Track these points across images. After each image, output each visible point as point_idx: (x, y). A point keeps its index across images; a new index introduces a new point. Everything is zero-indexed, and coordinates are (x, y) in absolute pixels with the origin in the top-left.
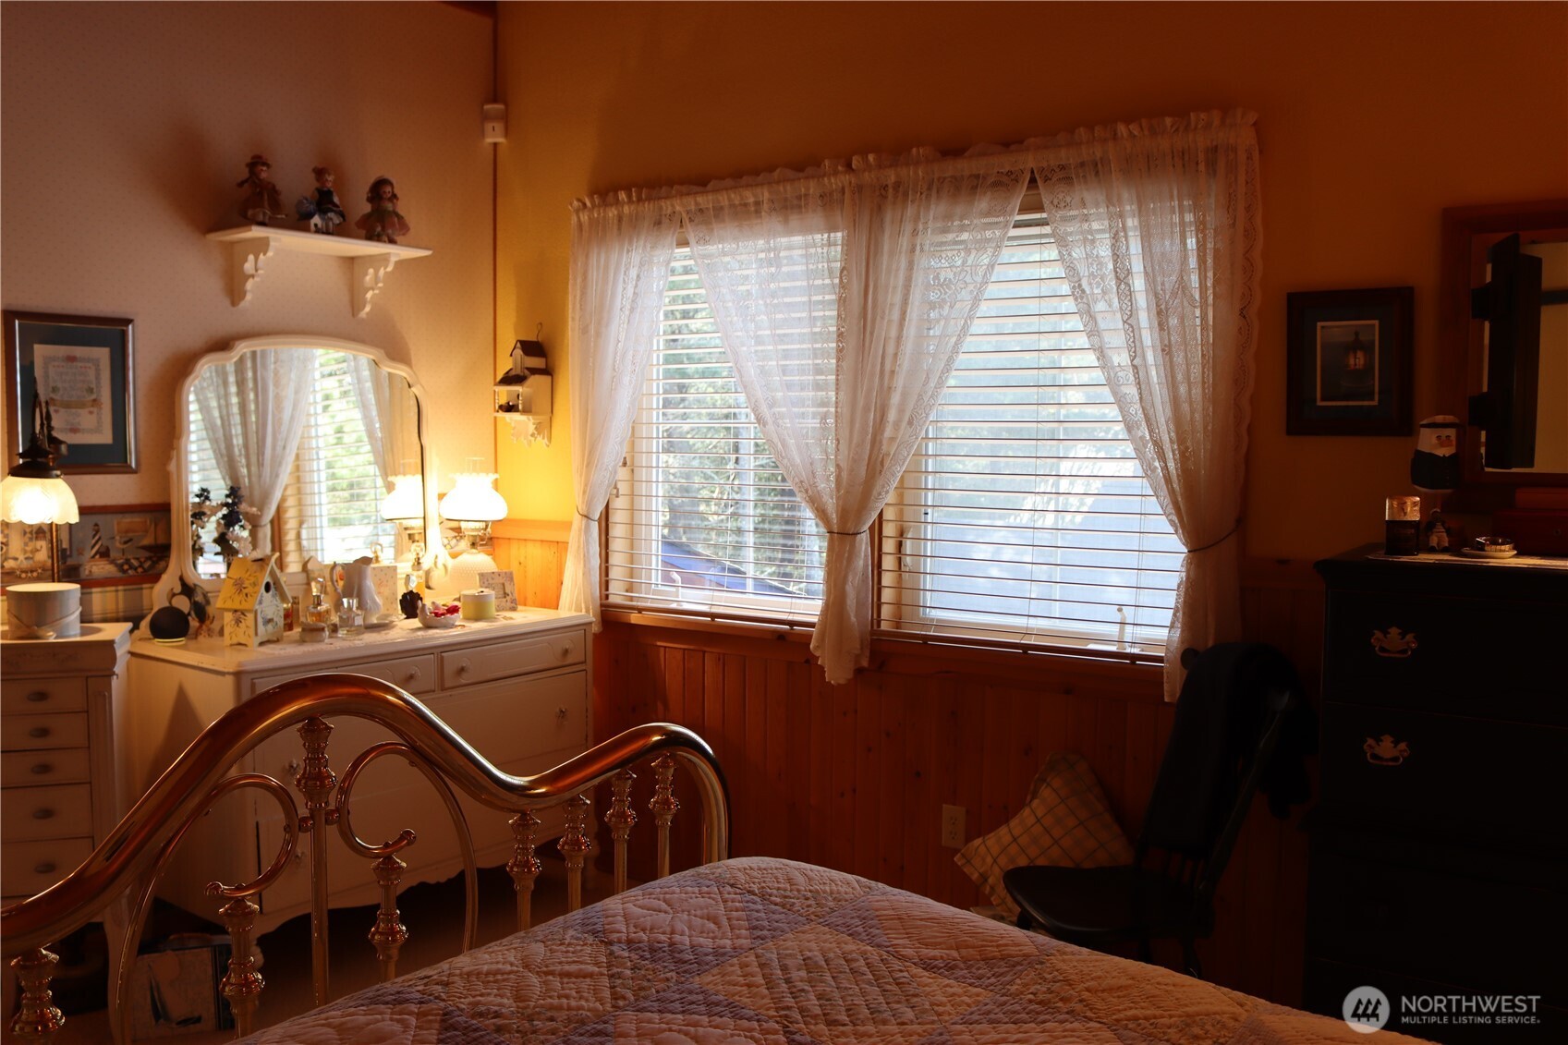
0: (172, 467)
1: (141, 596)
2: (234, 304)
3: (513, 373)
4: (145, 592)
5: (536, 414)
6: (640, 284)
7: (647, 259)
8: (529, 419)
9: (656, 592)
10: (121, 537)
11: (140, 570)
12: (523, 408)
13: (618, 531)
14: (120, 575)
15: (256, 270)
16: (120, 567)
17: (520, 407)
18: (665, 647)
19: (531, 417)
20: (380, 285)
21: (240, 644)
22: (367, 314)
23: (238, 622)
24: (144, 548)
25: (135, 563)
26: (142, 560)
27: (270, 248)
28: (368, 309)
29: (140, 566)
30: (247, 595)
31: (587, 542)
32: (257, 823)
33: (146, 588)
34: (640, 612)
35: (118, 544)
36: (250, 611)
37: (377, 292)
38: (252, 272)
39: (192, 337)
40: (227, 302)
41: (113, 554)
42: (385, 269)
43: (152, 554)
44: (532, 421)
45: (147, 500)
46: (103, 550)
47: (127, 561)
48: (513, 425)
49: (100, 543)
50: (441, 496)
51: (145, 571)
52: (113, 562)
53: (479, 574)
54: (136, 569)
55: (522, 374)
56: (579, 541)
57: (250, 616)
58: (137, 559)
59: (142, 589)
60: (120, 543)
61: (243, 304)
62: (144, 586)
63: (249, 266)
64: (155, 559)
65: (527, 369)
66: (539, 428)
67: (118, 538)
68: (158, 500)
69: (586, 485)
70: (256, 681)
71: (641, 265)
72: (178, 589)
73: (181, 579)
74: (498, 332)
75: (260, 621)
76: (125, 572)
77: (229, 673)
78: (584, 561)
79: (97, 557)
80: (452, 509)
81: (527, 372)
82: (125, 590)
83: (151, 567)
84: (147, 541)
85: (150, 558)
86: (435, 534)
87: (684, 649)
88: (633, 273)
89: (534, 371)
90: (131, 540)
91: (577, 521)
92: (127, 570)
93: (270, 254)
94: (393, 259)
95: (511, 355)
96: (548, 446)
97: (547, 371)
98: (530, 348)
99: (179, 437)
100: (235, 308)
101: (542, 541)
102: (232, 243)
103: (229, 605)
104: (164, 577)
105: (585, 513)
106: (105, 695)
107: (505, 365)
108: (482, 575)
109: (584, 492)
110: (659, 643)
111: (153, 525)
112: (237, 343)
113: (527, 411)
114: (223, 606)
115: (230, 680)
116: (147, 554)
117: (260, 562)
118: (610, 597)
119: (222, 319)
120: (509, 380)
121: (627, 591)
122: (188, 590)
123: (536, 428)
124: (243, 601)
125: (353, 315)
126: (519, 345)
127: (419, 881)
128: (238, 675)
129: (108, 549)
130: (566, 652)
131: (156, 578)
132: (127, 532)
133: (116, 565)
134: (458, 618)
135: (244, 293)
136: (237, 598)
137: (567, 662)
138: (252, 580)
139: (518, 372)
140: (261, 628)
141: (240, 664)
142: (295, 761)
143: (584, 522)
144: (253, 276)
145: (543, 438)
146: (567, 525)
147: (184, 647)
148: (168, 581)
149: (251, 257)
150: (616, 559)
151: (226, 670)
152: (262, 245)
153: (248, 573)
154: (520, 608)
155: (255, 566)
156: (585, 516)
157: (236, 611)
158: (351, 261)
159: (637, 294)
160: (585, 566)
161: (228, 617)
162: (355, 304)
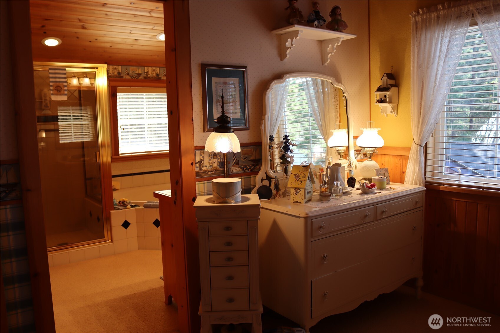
0: (262, 127)
1: (250, 180)
2: (281, 60)
3: (382, 87)
4: (252, 179)
5: (393, 103)
6: (450, 44)
7: (453, 33)
8: (390, 106)
9: (444, 176)
10: (243, 157)
11: (250, 170)
12: (389, 100)
13: (430, 151)
14: (243, 172)
15: (292, 45)
16: (243, 169)
17: (388, 100)
18: (456, 200)
19: (391, 105)
20: (335, 51)
21: (297, 202)
22: (328, 63)
23: (297, 193)
24: (251, 161)
25: (248, 167)
26: (251, 166)
27: (299, 35)
28: (328, 62)
29: (250, 168)
30: (301, 181)
31: (420, 155)
32: (311, 281)
33: (252, 177)
34: (444, 186)
35: (242, 159)
36: (302, 188)
37: (333, 54)
38: (290, 45)
39: (267, 74)
40: (279, 59)
41: (240, 163)
42: (337, 44)
43: (254, 163)
44: (391, 106)
45: (252, 141)
46: (237, 162)
47: (245, 166)
48: (381, 108)
49: (236, 159)
50: (356, 138)
51: (252, 170)
52: (240, 167)
53: (376, 169)
54: (248, 169)
55: (387, 87)
56: (417, 156)
57: (303, 190)
58: (249, 165)
59: (250, 177)
60: (243, 159)
61: (285, 60)
62: (251, 176)
63: (288, 44)
64: (255, 165)
65: (389, 84)
66: (393, 108)
67: (242, 157)
68: (256, 141)
69: (421, 132)
70: (312, 220)
71: (451, 36)
72: (265, 178)
73: (266, 173)
74: (371, 71)
75: (306, 192)
76: (244, 170)
77: (302, 217)
78: (419, 164)
79: (235, 165)
80: (360, 143)
81: (389, 86)
82: (244, 178)
83: (254, 168)
84: (252, 158)
85: (253, 165)
86: (352, 153)
87: (467, 202)
88: (446, 40)
89: (392, 86)
90: (247, 157)
91: (414, 147)
92: (245, 170)
93: (298, 38)
94: (341, 40)
95: (381, 80)
96: (396, 116)
97: (397, 85)
98: (390, 76)
99: (265, 115)
100: (282, 62)
101: (393, 155)
102: (281, 35)
103: (293, 185)
104: (260, 173)
105: (420, 144)
106: (255, 228)
107: (377, 84)
108: (377, 170)
109: (420, 135)
110: (453, 199)
111: (254, 151)
112: (285, 75)
113: (390, 102)
114: (291, 186)
115: (302, 220)
116: (252, 163)
117: (306, 167)
118: (427, 178)
119: (278, 66)
120: (380, 89)
121: (432, 176)
122: (269, 178)
123: (392, 109)
124: (300, 184)
125: (322, 64)
126: (385, 75)
127: (364, 301)
128: (306, 218)
129: (238, 161)
130: (417, 202)
131: (257, 173)
132: (245, 154)
133: (241, 168)
134: (375, 189)
135: (286, 55)
136: (297, 183)
137: (417, 207)
138: (303, 175)
139: (385, 86)
140: (307, 195)
141: (307, 213)
142: (325, 254)
143: (419, 148)
144: (290, 48)
145: (395, 113)
146: (409, 149)
147: (270, 203)
148: (261, 175)
149: (289, 40)
150: (429, 163)
151: (301, 216)
152: (296, 33)
153: (301, 172)
154: (391, 183)
155: (304, 169)
156: (419, 145)
157: (296, 188)
158: (321, 43)
159: (449, 49)
160: (419, 166)
161: (292, 191)
162: (323, 60)
